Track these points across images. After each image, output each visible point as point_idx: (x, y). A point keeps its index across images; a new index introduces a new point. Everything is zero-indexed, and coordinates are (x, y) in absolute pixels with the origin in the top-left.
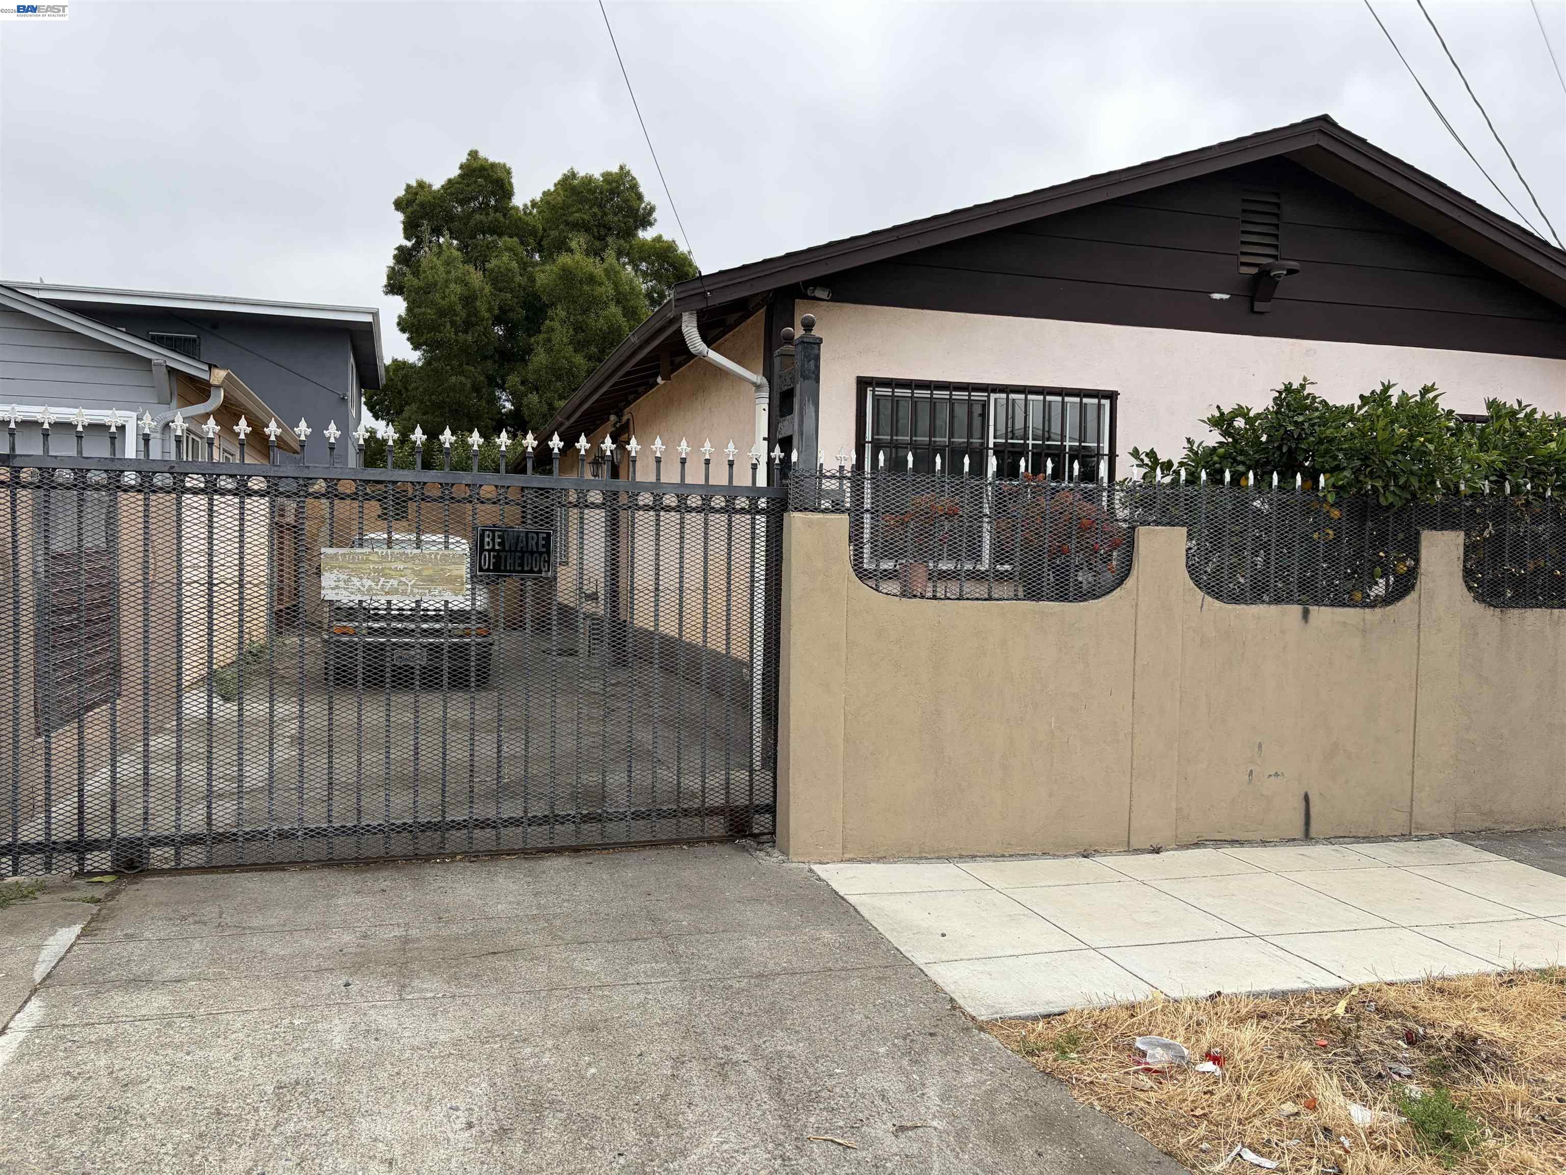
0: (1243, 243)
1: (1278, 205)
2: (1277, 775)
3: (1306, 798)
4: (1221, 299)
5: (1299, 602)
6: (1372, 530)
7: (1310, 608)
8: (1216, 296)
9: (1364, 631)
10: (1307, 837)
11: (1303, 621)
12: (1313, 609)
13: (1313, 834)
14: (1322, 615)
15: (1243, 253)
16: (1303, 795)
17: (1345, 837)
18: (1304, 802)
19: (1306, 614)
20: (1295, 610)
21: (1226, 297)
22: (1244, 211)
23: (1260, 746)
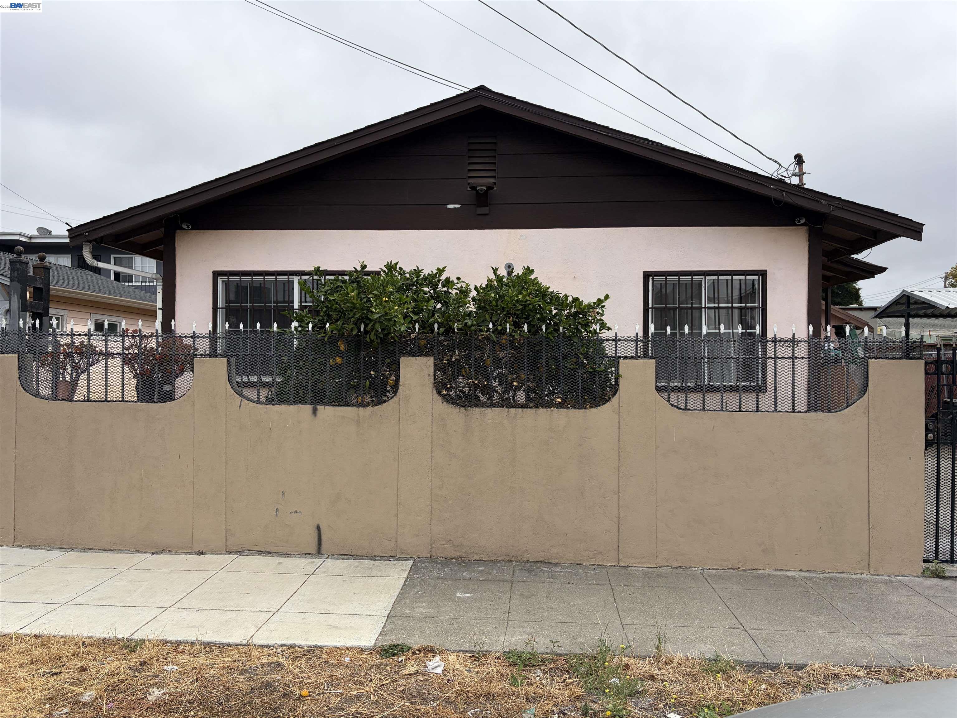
0: (469, 170)
1: (495, 143)
2: (296, 512)
3: (318, 528)
4: (455, 208)
5: (312, 403)
6: (364, 357)
7: (318, 407)
8: (451, 206)
9: (358, 422)
10: (319, 552)
11: (313, 416)
12: (320, 408)
13: (323, 551)
14: (326, 411)
15: (469, 177)
16: (316, 526)
17: (347, 555)
18: (317, 531)
19: (315, 411)
20: (308, 408)
21: (458, 206)
22: (469, 150)
23: (283, 493)
